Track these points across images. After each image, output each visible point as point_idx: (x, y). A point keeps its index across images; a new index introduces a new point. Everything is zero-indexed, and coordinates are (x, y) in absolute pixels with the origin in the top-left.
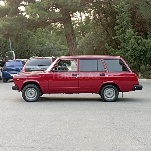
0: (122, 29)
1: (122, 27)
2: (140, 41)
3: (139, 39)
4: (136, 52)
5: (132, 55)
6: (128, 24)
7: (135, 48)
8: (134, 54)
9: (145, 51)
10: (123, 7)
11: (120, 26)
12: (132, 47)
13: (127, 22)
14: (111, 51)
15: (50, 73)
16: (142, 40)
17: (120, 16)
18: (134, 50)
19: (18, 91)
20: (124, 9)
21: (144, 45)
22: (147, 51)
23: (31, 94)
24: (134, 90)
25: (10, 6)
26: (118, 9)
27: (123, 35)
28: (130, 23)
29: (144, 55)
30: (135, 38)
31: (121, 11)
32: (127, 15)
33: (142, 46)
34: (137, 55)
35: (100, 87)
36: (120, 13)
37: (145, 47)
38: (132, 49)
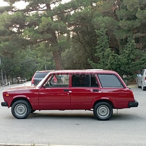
0: (102, 48)
1: (102, 47)
2: (116, 57)
3: (115, 56)
4: (113, 66)
5: (110, 68)
6: (106, 44)
7: (113, 62)
8: (112, 68)
9: (120, 65)
10: (102, 32)
11: (100, 45)
12: (111, 62)
13: (106, 43)
14: (92, 65)
15: (41, 88)
16: (117, 57)
17: (100, 38)
18: (111, 64)
19: (8, 107)
20: (103, 33)
21: (119, 61)
22: (121, 65)
23: (20, 110)
24: (129, 108)
25: (6, 29)
26: (99, 33)
27: (102, 52)
28: (108, 44)
29: (119, 68)
30: (113, 56)
31: (101, 35)
32: (105, 38)
33: (118, 61)
34: (114, 68)
35: (93, 103)
36: (100, 36)
37: (120, 62)
38: (111, 63)
